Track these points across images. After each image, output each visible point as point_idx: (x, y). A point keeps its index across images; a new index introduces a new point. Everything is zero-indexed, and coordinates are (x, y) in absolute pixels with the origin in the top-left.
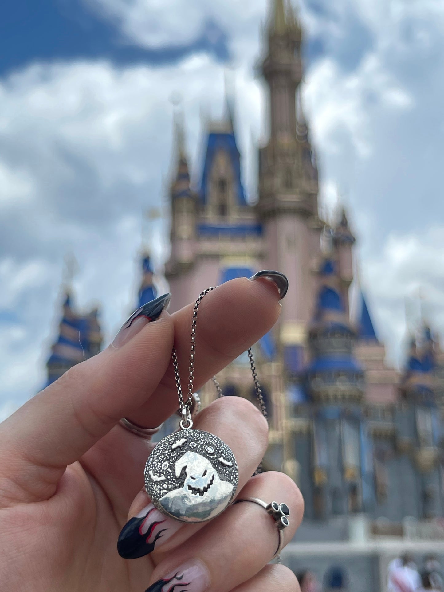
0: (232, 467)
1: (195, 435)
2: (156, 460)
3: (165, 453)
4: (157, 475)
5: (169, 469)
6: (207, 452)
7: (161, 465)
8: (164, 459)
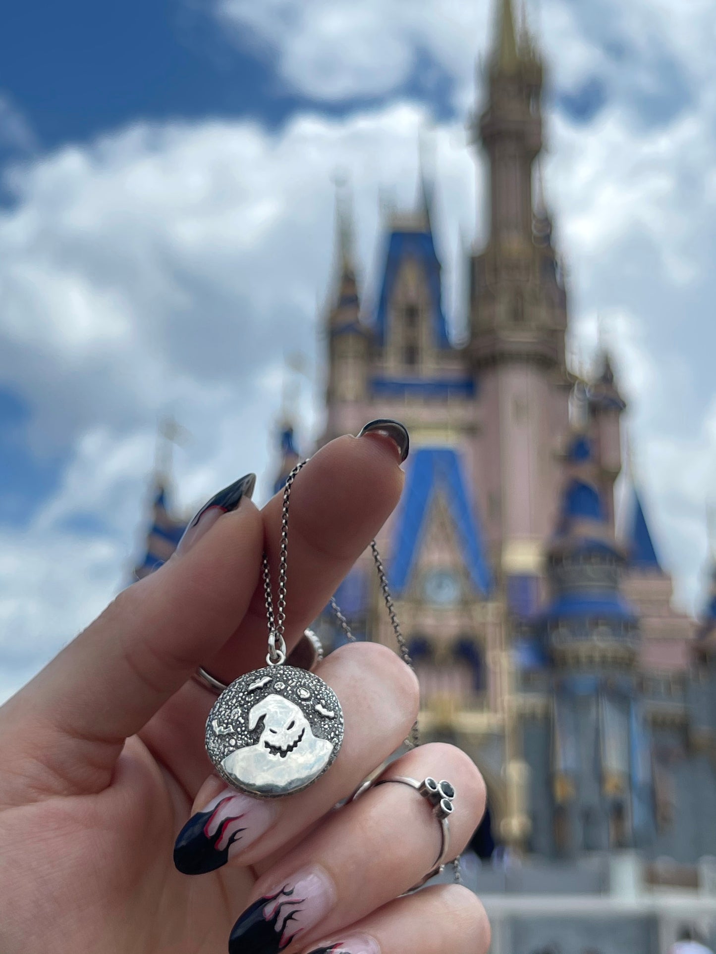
0: (335, 719)
1: (286, 673)
2: (224, 706)
3: (239, 697)
4: (222, 726)
5: (240, 719)
6: (299, 696)
7: (231, 713)
8: (236, 704)
